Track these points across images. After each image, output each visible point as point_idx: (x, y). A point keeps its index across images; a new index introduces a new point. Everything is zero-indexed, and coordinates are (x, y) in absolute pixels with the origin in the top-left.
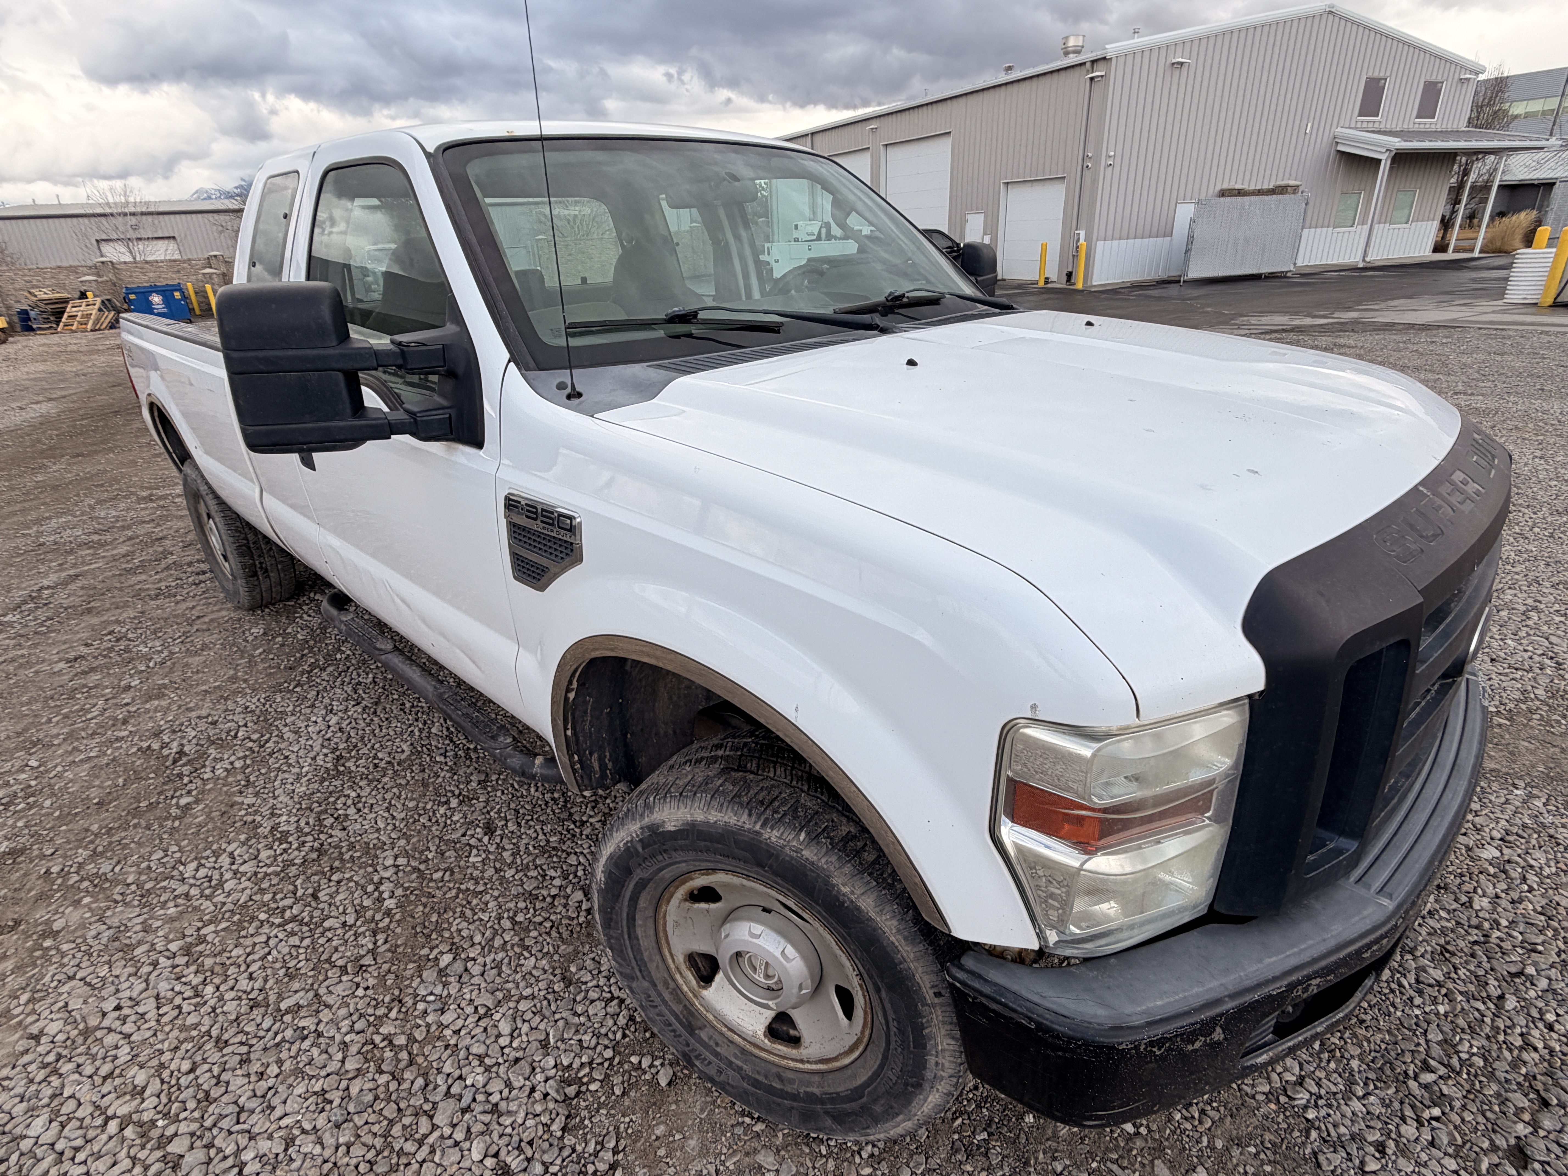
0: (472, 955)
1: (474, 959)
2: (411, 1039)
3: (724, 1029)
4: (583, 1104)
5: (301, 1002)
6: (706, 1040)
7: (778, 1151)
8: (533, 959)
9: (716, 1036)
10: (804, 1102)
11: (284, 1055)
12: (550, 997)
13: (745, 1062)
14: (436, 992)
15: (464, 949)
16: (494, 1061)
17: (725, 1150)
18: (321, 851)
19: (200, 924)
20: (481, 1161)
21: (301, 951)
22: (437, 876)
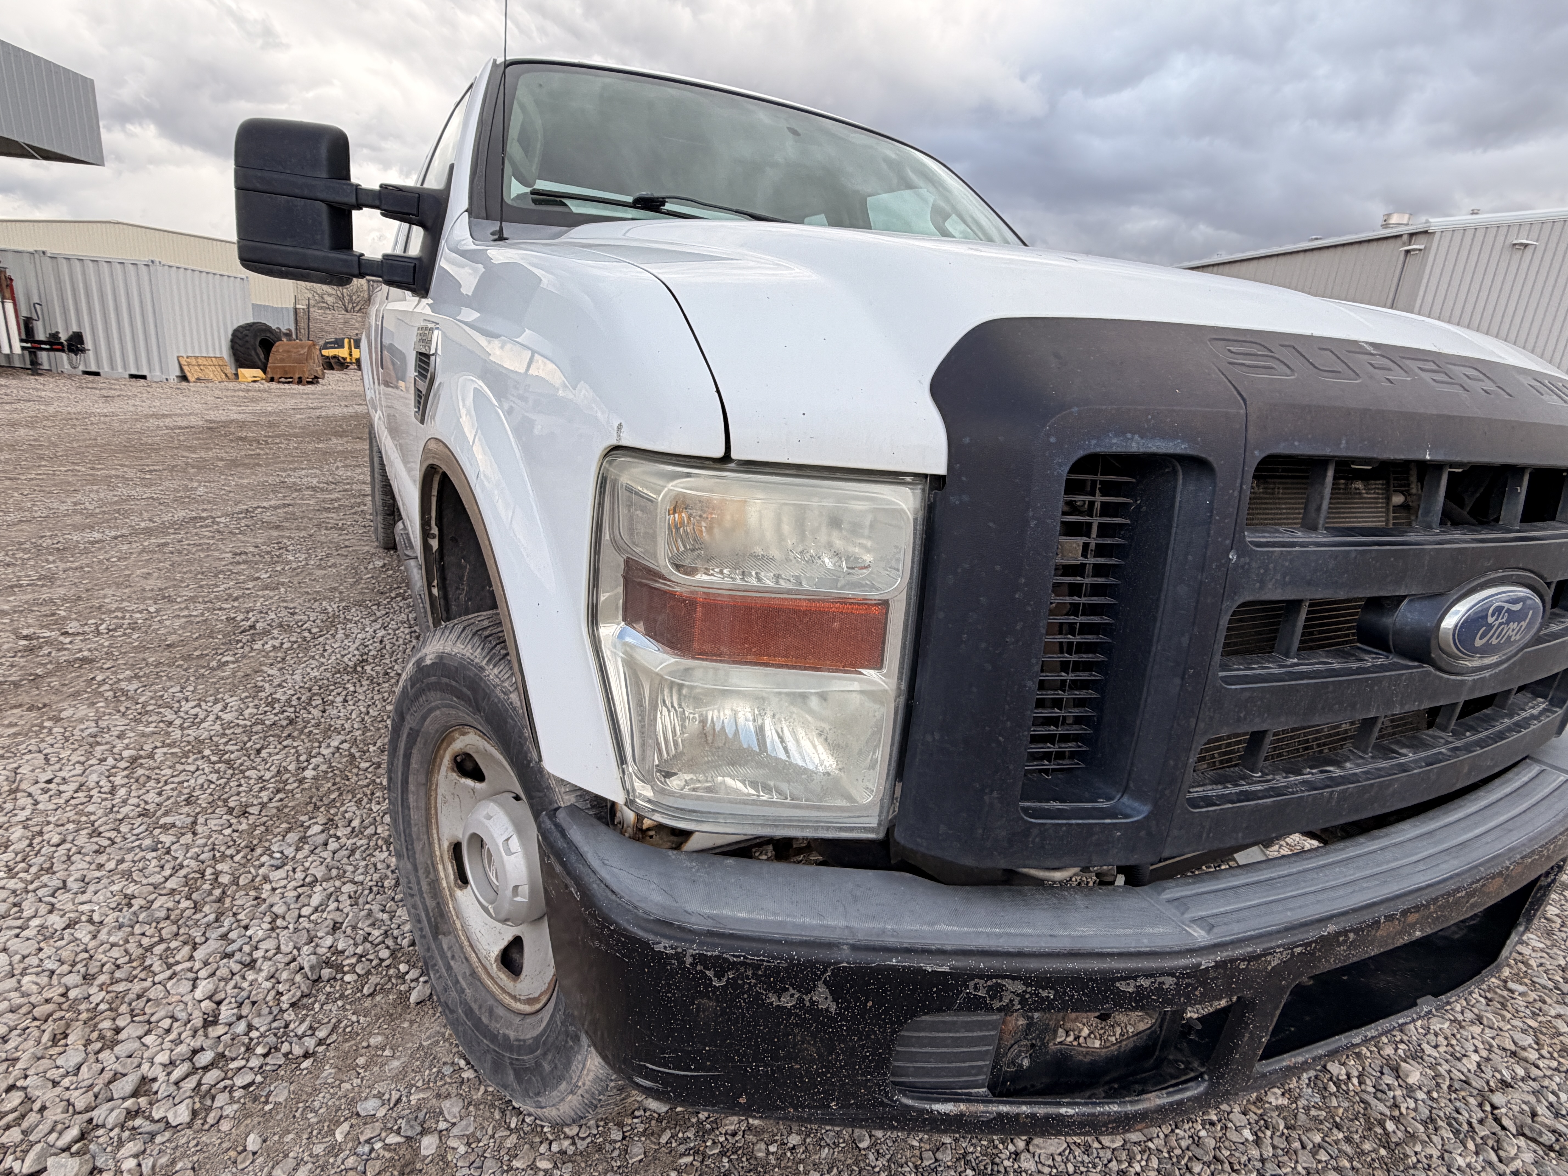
0: (339, 834)
1: (338, 838)
2: (235, 882)
4: (328, 989)
5: (177, 823)
8: (387, 854)
9: (456, 948)
10: (499, 1046)
11: (128, 857)
12: (375, 889)
13: (470, 984)
14: (286, 852)
15: (337, 827)
16: (285, 924)
17: (420, 1084)
18: (291, 722)
19: (159, 744)
20: (200, 1001)
21: (213, 786)
22: (364, 765)
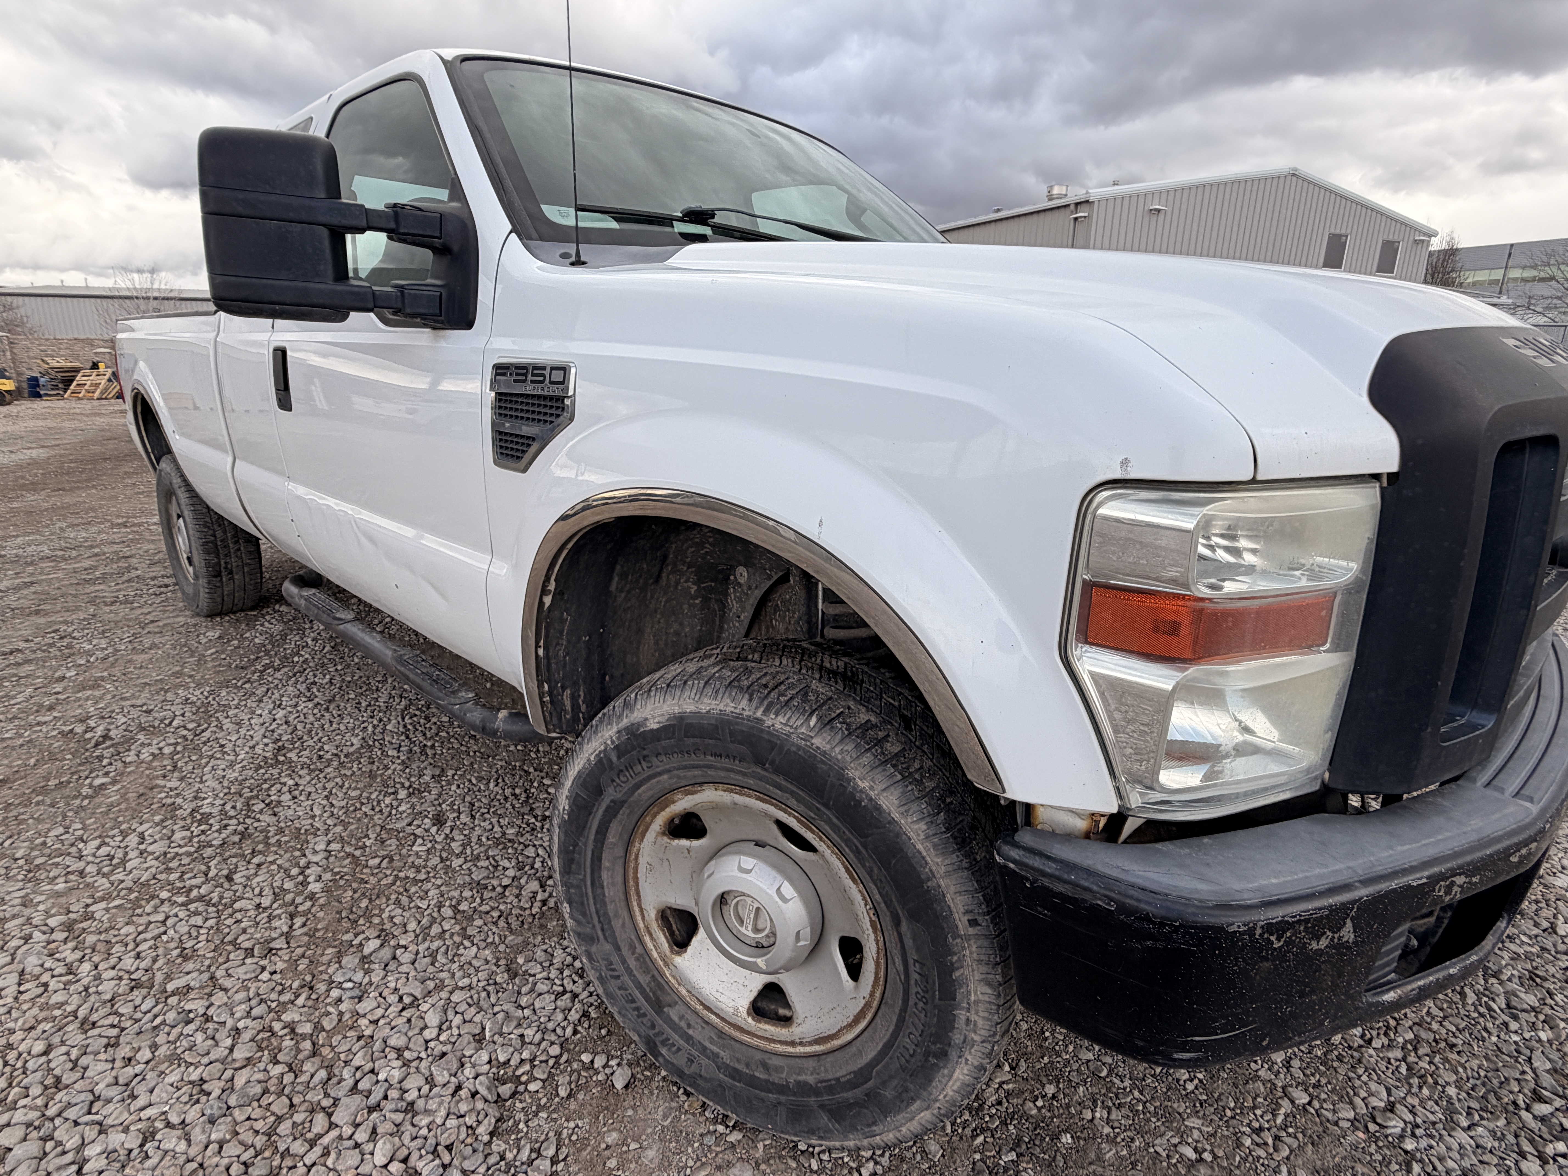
0: (402, 943)
1: (405, 947)
2: (318, 1027)
3: (699, 1008)
4: (519, 1105)
5: (192, 984)
6: (675, 1018)
7: (758, 1165)
8: (475, 949)
9: (689, 1016)
10: (794, 1094)
11: (161, 1039)
12: (490, 988)
13: (723, 1047)
14: (355, 979)
15: (394, 936)
16: (415, 1055)
17: (691, 1163)
18: (244, 835)
19: (89, 901)
20: (385, 1166)
21: (202, 931)
22: (374, 862)
